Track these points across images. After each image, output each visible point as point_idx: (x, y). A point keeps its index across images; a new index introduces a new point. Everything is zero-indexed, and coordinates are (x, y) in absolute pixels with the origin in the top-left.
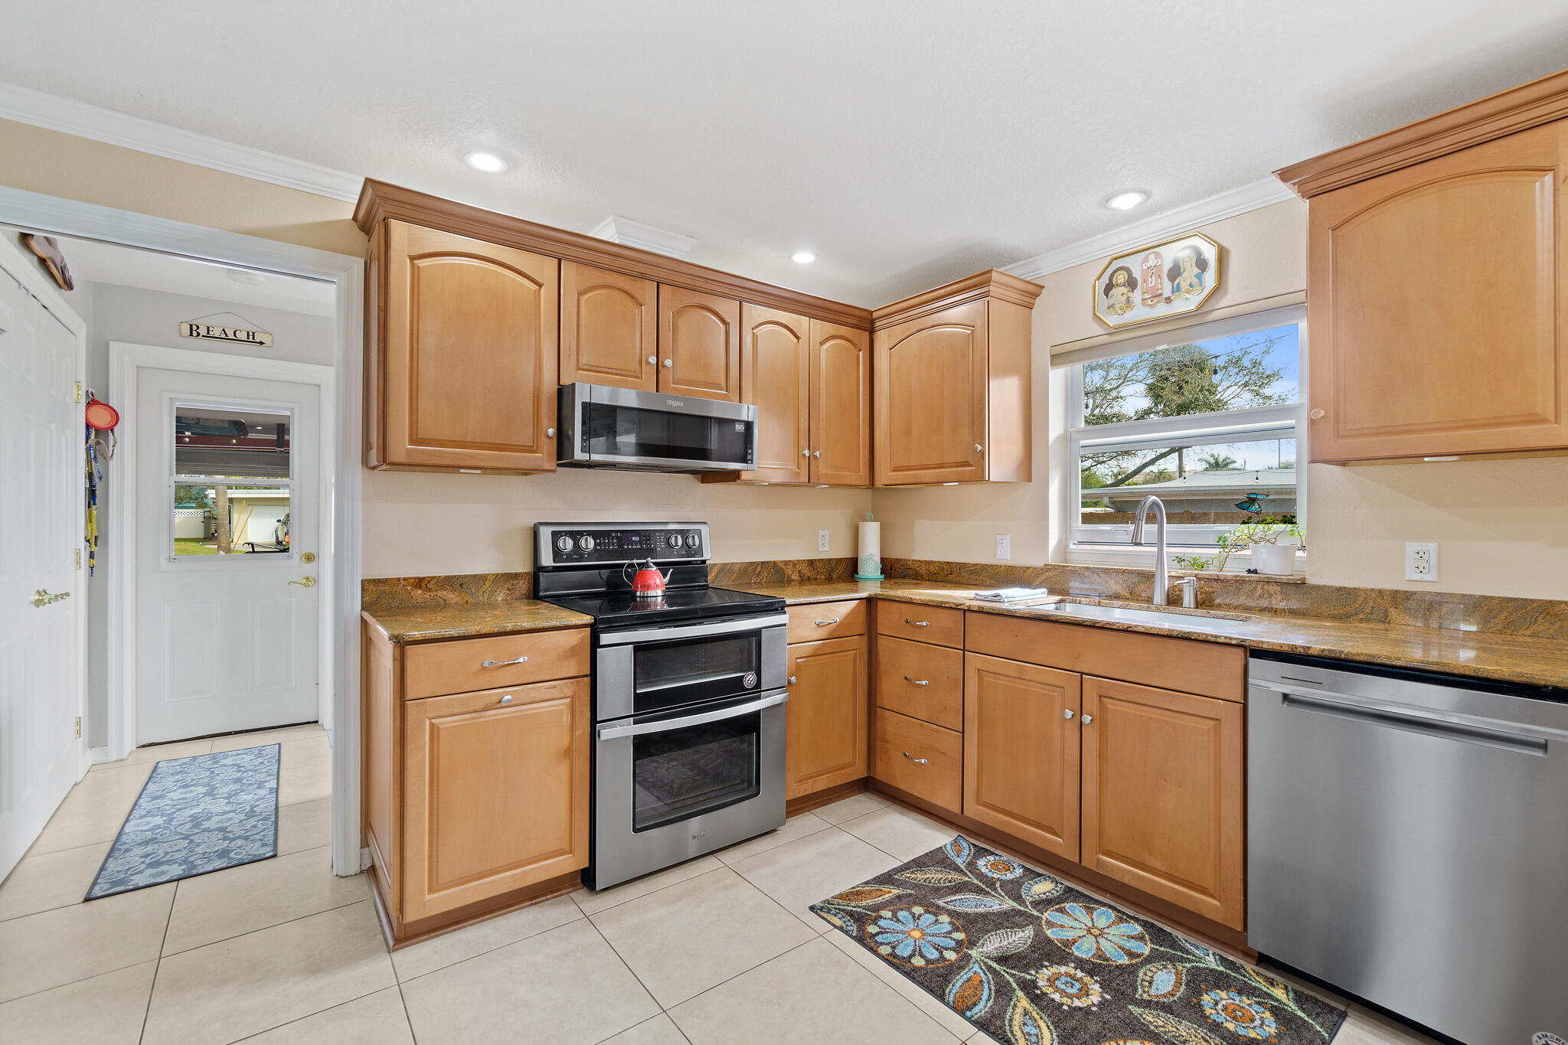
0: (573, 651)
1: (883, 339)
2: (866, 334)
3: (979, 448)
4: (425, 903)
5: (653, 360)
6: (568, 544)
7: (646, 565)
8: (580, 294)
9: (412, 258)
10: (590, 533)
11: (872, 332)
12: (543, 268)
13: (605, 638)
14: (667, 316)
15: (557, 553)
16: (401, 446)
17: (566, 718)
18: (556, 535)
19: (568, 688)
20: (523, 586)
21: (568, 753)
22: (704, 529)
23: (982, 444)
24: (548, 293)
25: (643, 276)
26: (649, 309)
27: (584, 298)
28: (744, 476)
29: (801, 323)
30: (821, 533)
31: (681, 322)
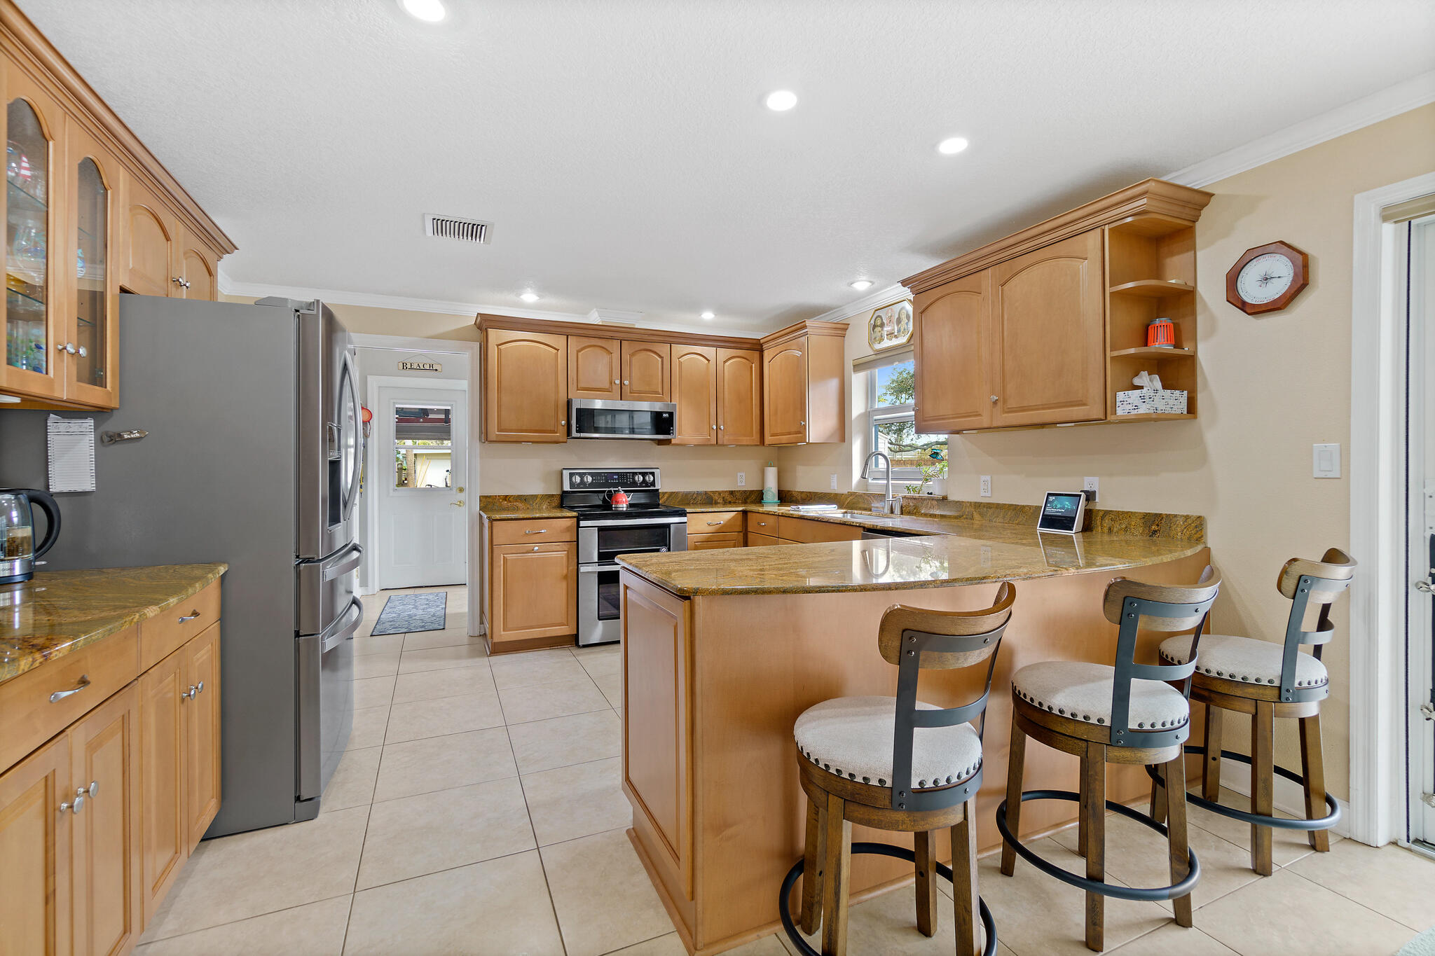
0: (568, 529)
1: (767, 355)
2: (757, 354)
3: (803, 423)
4: (503, 635)
5: (618, 382)
6: (578, 479)
7: (618, 491)
8: (578, 351)
9: (498, 345)
10: (589, 474)
11: (761, 351)
12: (559, 341)
13: (583, 523)
14: (626, 357)
15: (572, 484)
16: (494, 432)
17: (565, 559)
18: (571, 475)
19: (566, 546)
20: (556, 501)
21: (566, 577)
22: (657, 472)
23: (805, 421)
24: (562, 353)
25: (612, 338)
26: (616, 355)
27: (580, 354)
28: (673, 441)
29: (709, 351)
30: (739, 474)
31: (634, 359)
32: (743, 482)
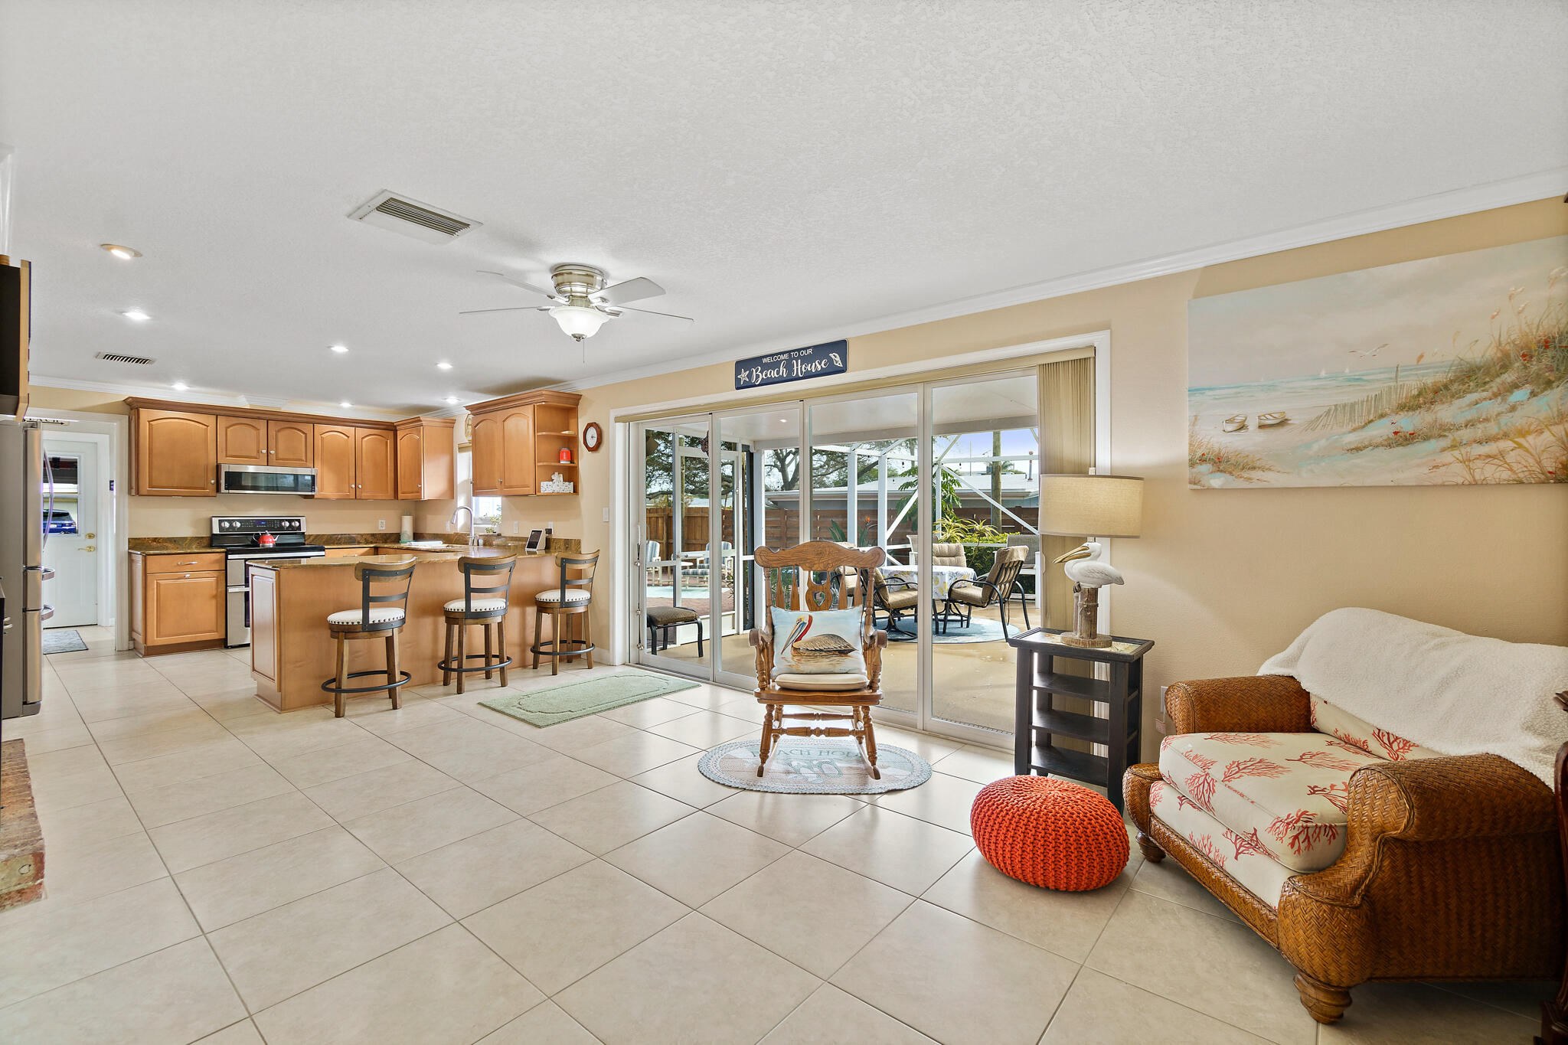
0: (217, 561)
1: (400, 434)
2: (392, 433)
3: (418, 485)
4: (155, 640)
5: (265, 451)
6: (227, 525)
7: (266, 533)
8: (227, 428)
9: (149, 422)
10: (238, 520)
11: (395, 432)
12: (210, 420)
13: (230, 557)
14: (272, 433)
15: (221, 528)
16: (145, 487)
17: (214, 584)
18: (220, 522)
19: (215, 574)
20: (206, 542)
21: (215, 597)
22: (303, 520)
23: (421, 484)
24: (211, 430)
25: (259, 418)
26: (263, 431)
27: (229, 430)
28: (316, 497)
29: (350, 430)
30: (380, 521)
31: (280, 435)
32: (383, 527)
